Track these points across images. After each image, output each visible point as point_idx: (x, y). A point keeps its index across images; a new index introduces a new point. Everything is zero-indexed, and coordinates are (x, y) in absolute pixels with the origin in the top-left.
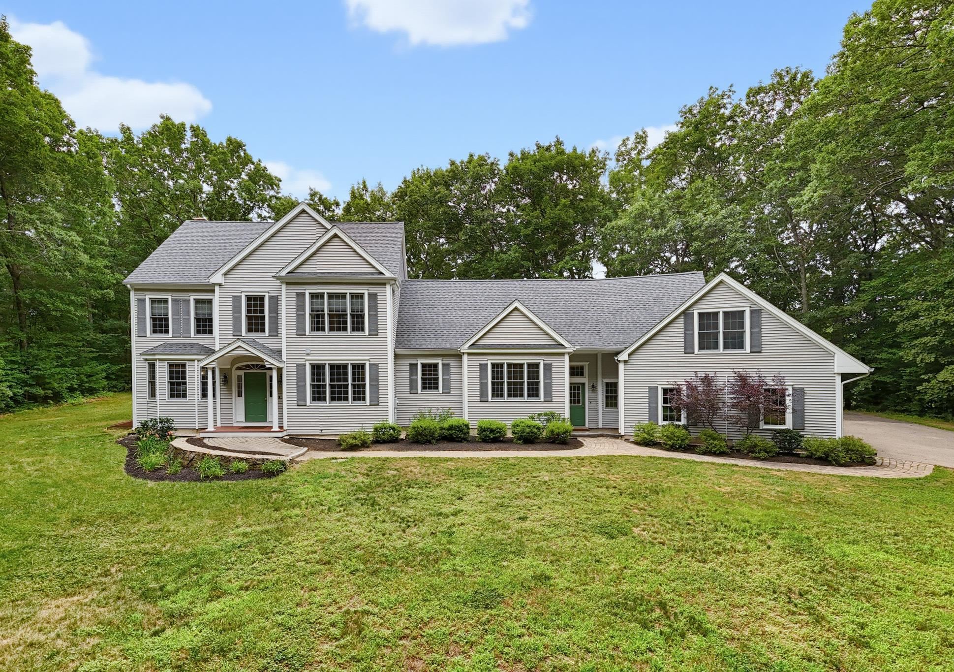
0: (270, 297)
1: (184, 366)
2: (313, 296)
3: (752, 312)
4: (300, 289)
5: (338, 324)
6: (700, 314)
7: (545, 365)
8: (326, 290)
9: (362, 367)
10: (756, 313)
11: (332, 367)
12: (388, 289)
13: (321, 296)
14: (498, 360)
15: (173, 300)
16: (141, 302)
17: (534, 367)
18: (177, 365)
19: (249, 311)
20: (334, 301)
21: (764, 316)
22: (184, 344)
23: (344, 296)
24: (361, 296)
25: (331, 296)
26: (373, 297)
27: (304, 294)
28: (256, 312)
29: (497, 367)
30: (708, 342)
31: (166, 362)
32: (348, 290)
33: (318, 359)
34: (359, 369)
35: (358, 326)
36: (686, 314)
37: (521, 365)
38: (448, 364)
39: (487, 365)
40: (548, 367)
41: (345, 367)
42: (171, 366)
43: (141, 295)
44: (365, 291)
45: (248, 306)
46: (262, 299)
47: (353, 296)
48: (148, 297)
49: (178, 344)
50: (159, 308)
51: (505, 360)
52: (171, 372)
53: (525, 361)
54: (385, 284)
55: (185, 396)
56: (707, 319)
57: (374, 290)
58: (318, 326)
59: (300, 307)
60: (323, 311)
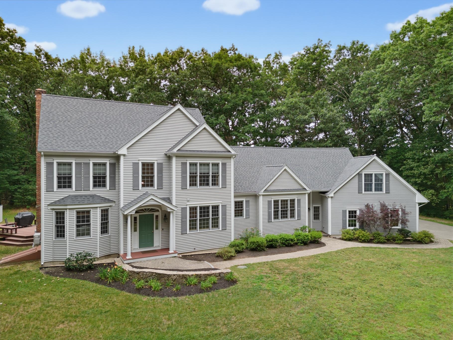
0: (158, 163)
1: (89, 212)
2: (191, 164)
3: (386, 174)
4: (184, 160)
5: (204, 181)
6: (365, 174)
7: (298, 200)
8: (198, 161)
9: (217, 207)
10: (388, 175)
11: (201, 208)
12: (232, 161)
13: (196, 164)
14: (276, 198)
15: (76, 163)
16: (50, 165)
17: (293, 201)
18: (83, 212)
19: (143, 173)
20: (203, 167)
21: (391, 176)
22: (86, 196)
23: (208, 164)
24: (217, 165)
25: (201, 164)
26: (224, 165)
27: (186, 163)
28: (148, 173)
29: (276, 202)
30: (368, 188)
31: (75, 210)
32: (211, 161)
33: (194, 204)
34: (216, 208)
35: (215, 183)
36: (359, 174)
37: (287, 201)
38: (249, 201)
39: (271, 201)
40: (299, 201)
41: (208, 207)
42: (78, 212)
43: (50, 160)
44: (220, 162)
45: (143, 169)
46: (152, 164)
47: (213, 164)
48: (55, 161)
49: (81, 196)
50: (64, 169)
51: (280, 198)
52: (78, 217)
53: (288, 198)
54: (230, 158)
55: (89, 234)
56: (368, 176)
57: (225, 161)
58: (193, 183)
59: (184, 172)
60: (196, 174)
